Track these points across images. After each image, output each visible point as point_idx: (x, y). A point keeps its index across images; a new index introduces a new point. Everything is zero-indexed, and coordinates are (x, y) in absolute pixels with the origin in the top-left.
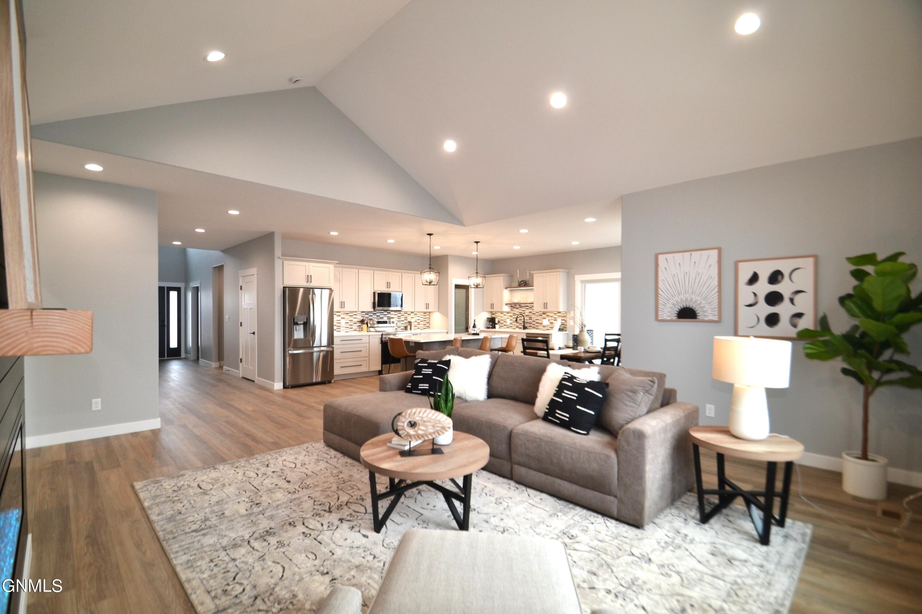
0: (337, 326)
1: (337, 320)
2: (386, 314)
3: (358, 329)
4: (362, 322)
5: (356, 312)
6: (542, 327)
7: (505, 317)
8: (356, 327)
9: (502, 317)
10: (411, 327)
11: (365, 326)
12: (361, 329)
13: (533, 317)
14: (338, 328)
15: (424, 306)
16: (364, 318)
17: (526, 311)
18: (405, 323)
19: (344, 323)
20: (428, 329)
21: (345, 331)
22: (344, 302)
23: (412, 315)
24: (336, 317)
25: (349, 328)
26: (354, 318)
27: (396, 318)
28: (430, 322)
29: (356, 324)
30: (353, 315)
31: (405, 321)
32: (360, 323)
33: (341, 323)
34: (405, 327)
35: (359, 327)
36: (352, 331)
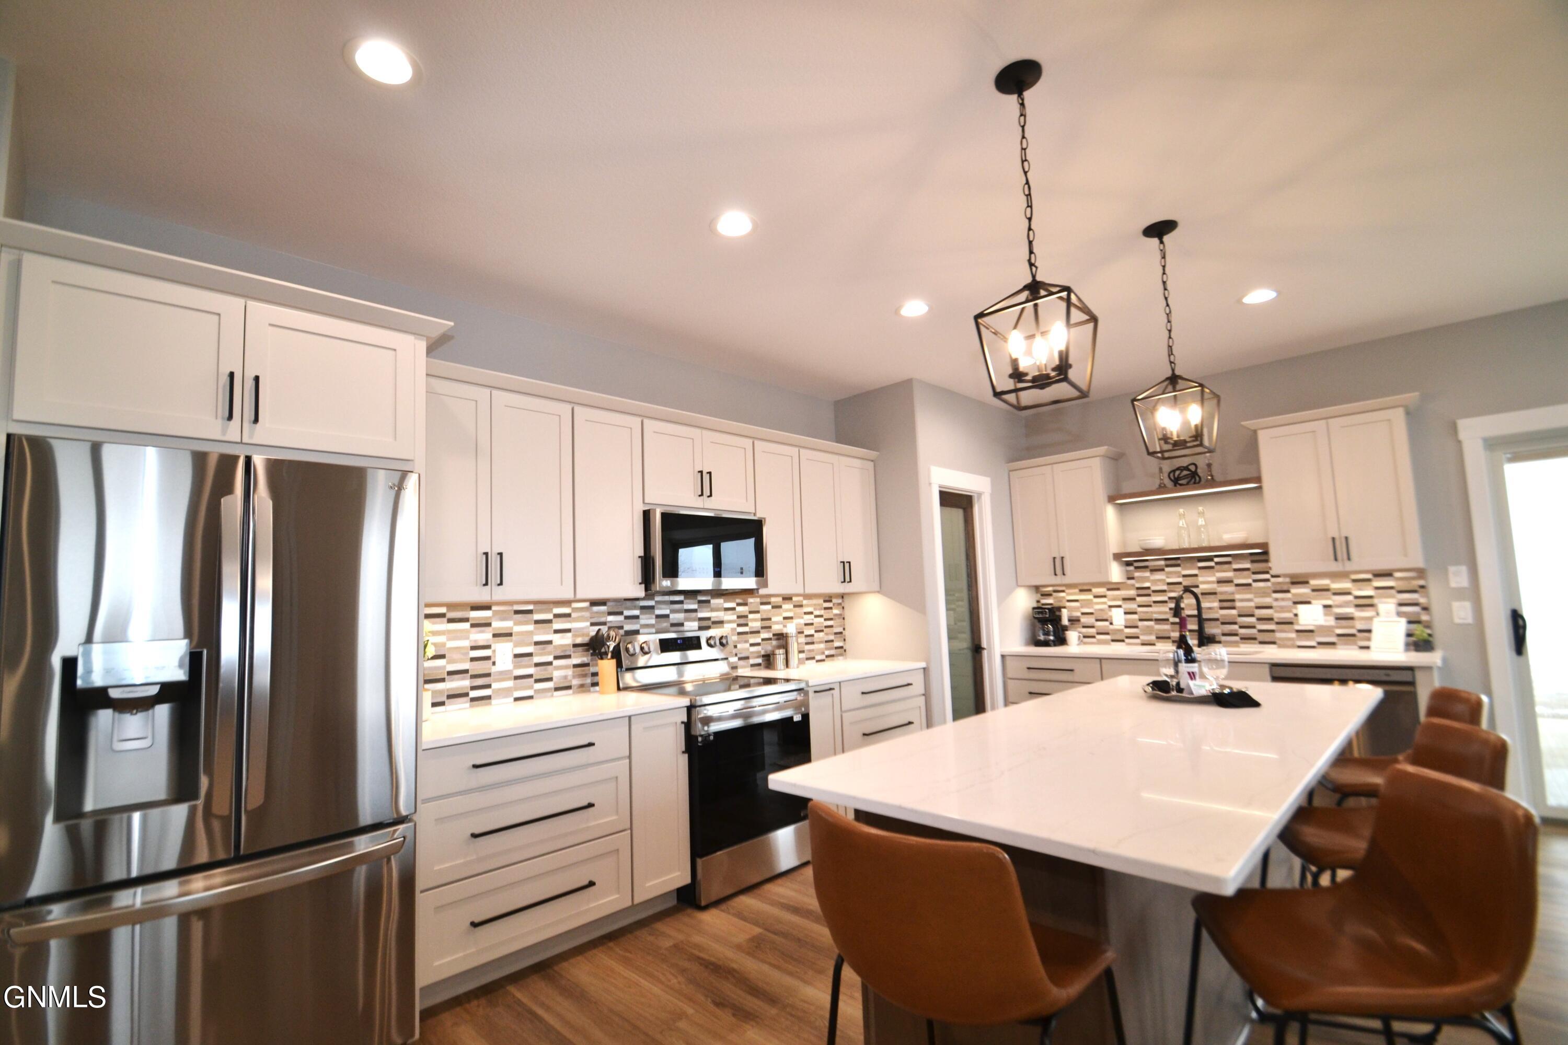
0: (474, 677)
1: (473, 648)
2: (695, 606)
3: (575, 682)
4: (595, 646)
5: (567, 603)
6: (1293, 635)
7: (1099, 605)
8: (570, 672)
9: (1088, 603)
10: (787, 653)
11: (607, 666)
12: (589, 681)
13: (1237, 597)
14: (479, 682)
15: (835, 573)
16: (604, 629)
17: (1200, 579)
18: (763, 640)
19: (511, 656)
20: (840, 658)
21: (512, 696)
22: (501, 554)
23: (787, 611)
24: (467, 629)
25: (532, 680)
26: (556, 632)
27: (730, 622)
28: (846, 633)
29: (569, 657)
30: (554, 620)
31: (765, 635)
32: (588, 650)
33: (492, 660)
34: (766, 658)
35: (583, 671)
36: (550, 694)
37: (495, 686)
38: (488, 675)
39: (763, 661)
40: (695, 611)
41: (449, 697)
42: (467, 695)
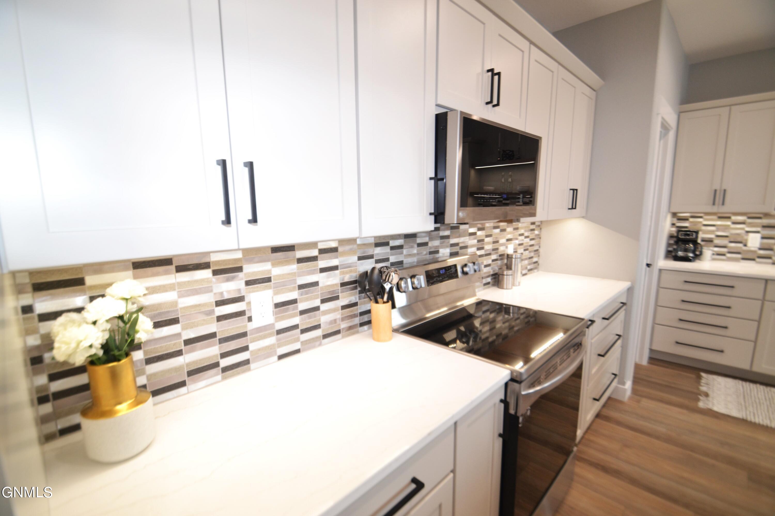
1: (219, 303)
7: (737, 230)
8: (338, 315)
12: (358, 321)
14: (232, 345)
16: (371, 263)
18: (493, 261)
19: (271, 307)
20: (536, 271)
21: (276, 354)
22: (250, 165)
23: (509, 233)
24: (208, 279)
25: (298, 331)
26: (323, 270)
27: (472, 246)
28: (541, 250)
29: (337, 298)
30: (320, 256)
31: (494, 257)
32: (355, 288)
33: (248, 315)
34: (494, 277)
35: (352, 311)
36: (318, 343)
37: (252, 347)
38: (244, 335)
39: (492, 279)
40: (447, 237)
41: (191, 373)
42: (217, 365)
